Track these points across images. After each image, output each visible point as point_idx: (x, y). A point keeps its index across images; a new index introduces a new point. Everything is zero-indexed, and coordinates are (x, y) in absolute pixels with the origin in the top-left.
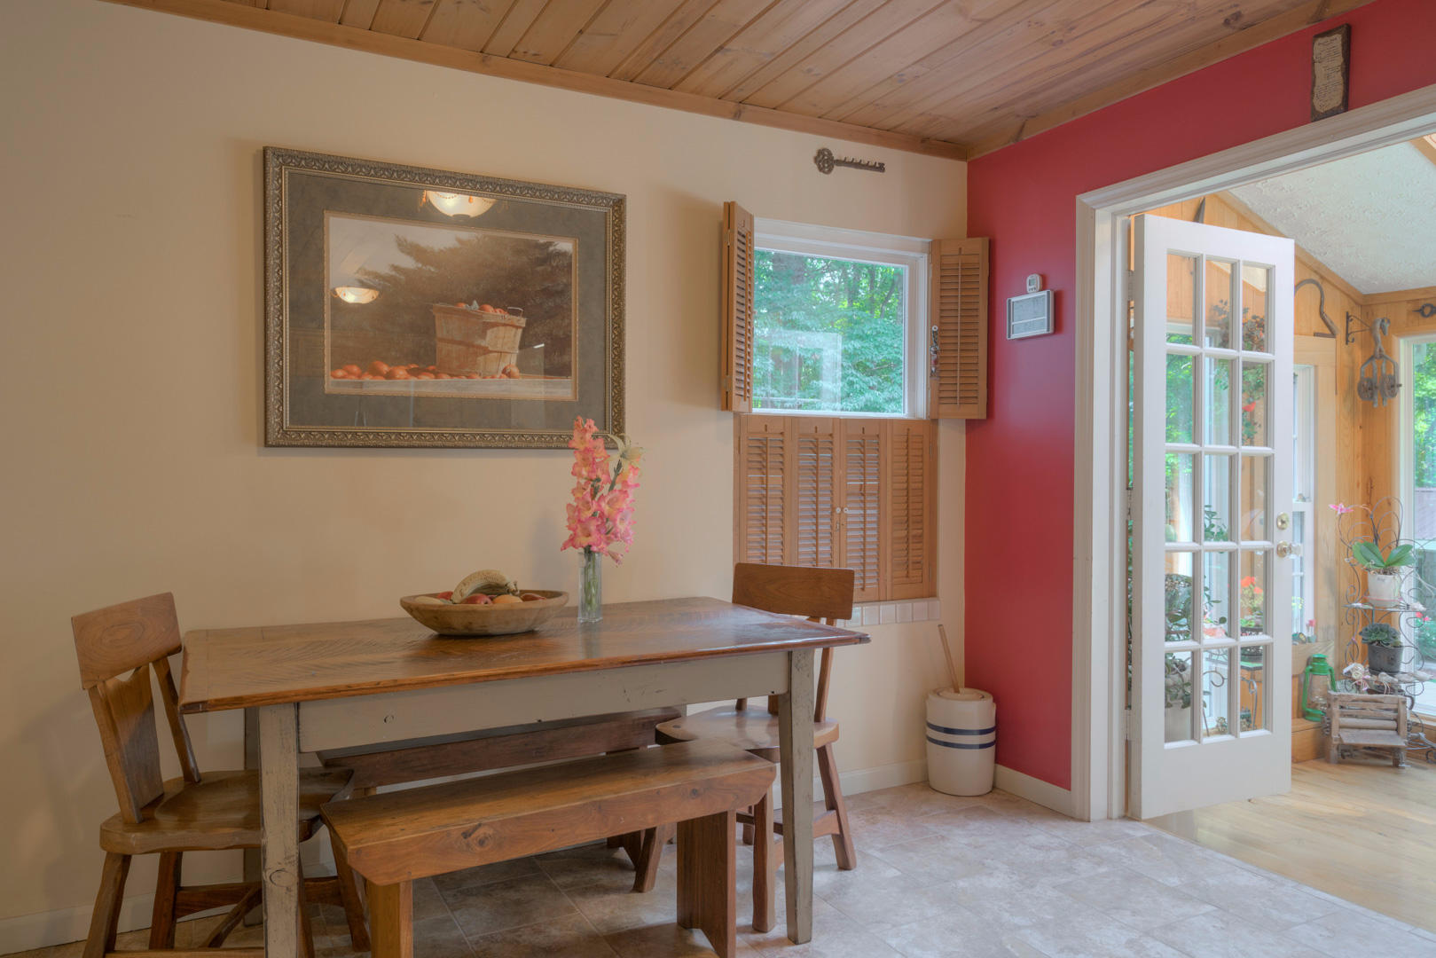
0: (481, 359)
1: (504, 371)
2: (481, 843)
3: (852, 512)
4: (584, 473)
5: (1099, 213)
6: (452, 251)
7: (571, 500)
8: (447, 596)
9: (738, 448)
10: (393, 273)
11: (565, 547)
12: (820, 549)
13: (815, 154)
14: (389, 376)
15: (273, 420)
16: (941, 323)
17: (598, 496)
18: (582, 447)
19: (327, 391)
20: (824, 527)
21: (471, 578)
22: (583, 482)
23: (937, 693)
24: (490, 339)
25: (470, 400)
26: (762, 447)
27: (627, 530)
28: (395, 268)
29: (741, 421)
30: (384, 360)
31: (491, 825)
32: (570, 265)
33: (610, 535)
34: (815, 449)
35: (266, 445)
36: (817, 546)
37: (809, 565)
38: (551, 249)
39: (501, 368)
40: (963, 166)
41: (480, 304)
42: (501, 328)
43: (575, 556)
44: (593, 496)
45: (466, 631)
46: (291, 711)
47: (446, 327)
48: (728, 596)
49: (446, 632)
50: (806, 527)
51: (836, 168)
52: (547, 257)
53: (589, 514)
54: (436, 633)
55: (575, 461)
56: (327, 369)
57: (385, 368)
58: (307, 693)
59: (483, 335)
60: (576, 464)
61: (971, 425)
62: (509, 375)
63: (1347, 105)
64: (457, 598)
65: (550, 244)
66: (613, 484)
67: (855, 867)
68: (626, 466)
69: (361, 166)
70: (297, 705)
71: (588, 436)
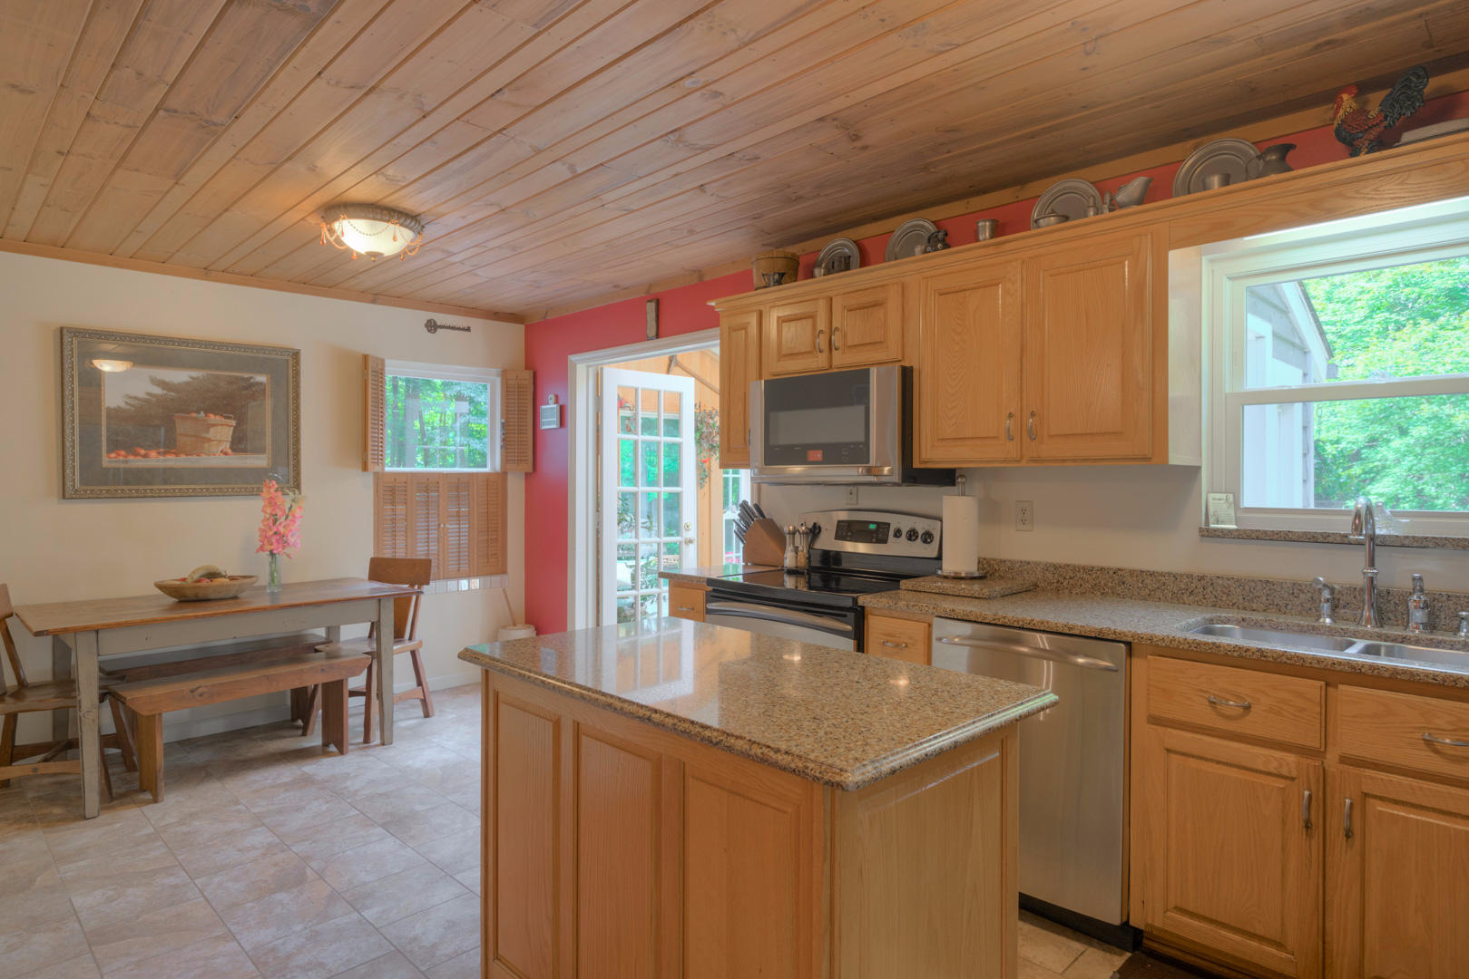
0: (206, 445)
1: (222, 452)
2: (201, 695)
3: (452, 526)
4: (268, 511)
5: (578, 366)
6: (187, 384)
7: (261, 526)
8: (184, 580)
9: (376, 491)
10: (147, 397)
11: (257, 551)
12: (431, 548)
13: (425, 322)
14: (145, 456)
15: (69, 484)
16: (507, 418)
17: (278, 522)
18: (268, 496)
19: (104, 466)
20: (434, 535)
21: (199, 569)
22: (268, 516)
23: (504, 627)
24: (212, 433)
25: (199, 469)
26: (392, 491)
27: (295, 541)
28: (148, 394)
29: (378, 477)
30: (142, 447)
31: (205, 686)
32: (265, 390)
33: (286, 544)
34: (427, 490)
35: (64, 497)
36: (428, 546)
37: (423, 558)
38: (252, 381)
39: (220, 449)
40: (522, 327)
41: (206, 413)
42: (220, 427)
43: (265, 555)
44: (274, 524)
45: (195, 598)
46: (94, 635)
47: (183, 427)
48: (366, 576)
49: (183, 599)
50: (421, 536)
51: (439, 330)
52: (250, 385)
53: (272, 533)
54: (177, 600)
55: (263, 504)
56: (104, 453)
57: (143, 452)
58: (103, 625)
59: (208, 432)
60: (265, 506)
61: (527, 475)
62: (226, 454)
63: (658, 336)
64: (189, 581)
65: (251, 378)
66: (287, 517)
67: (433, 715)
68: (294, 505)
69: (125, 337)
70: (97, 632)
71: (272, 490)
